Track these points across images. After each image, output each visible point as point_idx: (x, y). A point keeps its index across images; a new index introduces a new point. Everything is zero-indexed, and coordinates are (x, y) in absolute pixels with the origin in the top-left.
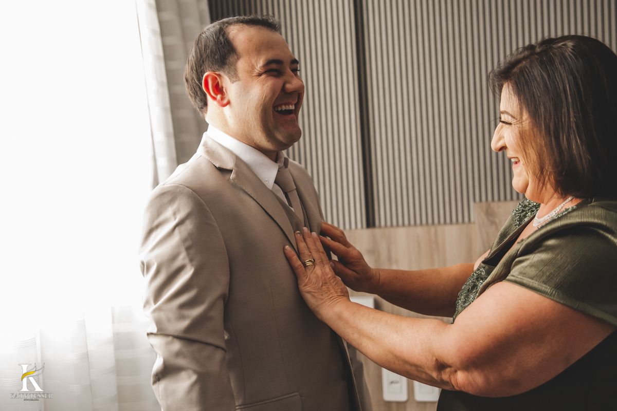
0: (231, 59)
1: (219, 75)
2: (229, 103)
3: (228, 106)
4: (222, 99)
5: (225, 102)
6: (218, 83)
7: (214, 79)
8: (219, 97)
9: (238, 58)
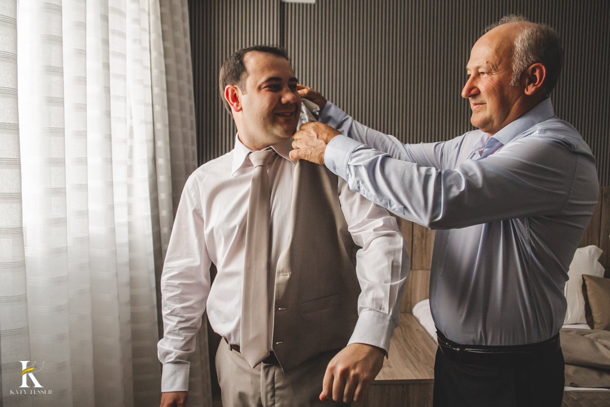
0: (243, 76)
1: (236, 88)
2: (241, 109)
3: (241, 111)
4: (237, 106)
5: (239, 108)
6: (235, 94)
7: (233, 91)
8: (235, 104)
9: (248, 76)
